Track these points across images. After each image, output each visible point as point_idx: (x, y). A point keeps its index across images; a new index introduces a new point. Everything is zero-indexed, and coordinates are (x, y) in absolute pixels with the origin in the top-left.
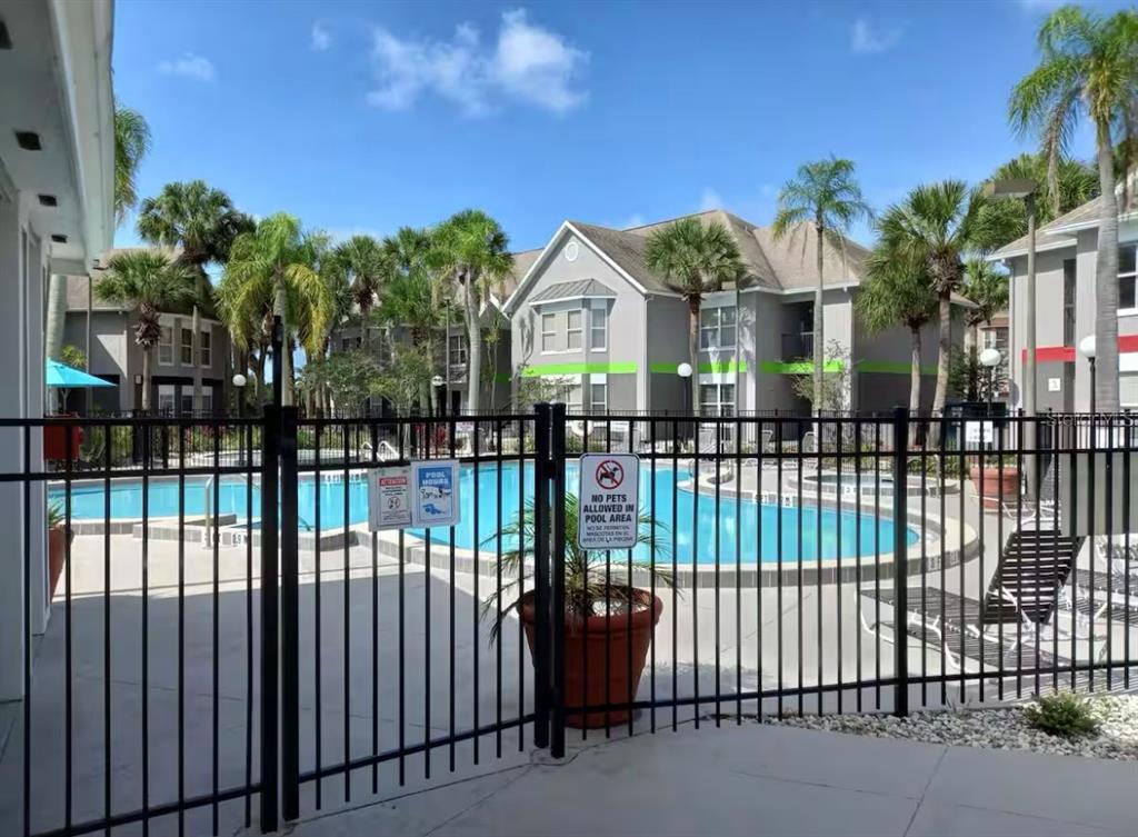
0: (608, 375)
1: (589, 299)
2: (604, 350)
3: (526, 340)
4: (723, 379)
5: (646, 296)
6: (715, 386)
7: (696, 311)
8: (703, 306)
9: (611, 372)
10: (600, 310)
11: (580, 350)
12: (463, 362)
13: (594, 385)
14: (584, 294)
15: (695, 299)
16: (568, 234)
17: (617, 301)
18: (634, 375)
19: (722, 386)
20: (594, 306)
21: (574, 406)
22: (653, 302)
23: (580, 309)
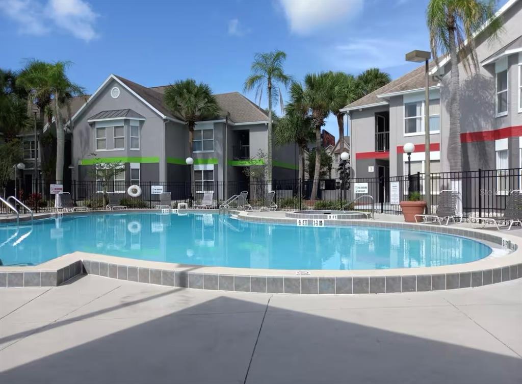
0: (141, 164)
1: (129, 120)
2: (139, 149)
3: (83, 144)
4: (205, 167)
5: (165, 120)
6: (201, 171)
7: (192, 130)
8: (195, 129)
9: (142, 162)
10: (135, 127)
11: (123, 149)
12: (33, 157)
13: (132, 169)
14: (126, 116)
15: (192, 124)
16: (112, 82)
17: (145, 122)
18: (158, 164)
19: (204, 171)
20: (132, 124)
21: (119, 181)
22: (168, 124)
23: (123, 125)
